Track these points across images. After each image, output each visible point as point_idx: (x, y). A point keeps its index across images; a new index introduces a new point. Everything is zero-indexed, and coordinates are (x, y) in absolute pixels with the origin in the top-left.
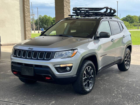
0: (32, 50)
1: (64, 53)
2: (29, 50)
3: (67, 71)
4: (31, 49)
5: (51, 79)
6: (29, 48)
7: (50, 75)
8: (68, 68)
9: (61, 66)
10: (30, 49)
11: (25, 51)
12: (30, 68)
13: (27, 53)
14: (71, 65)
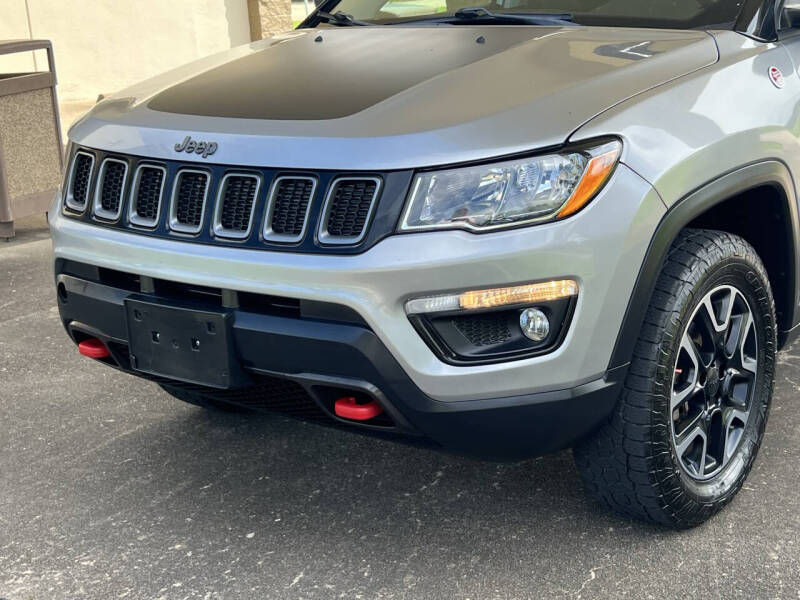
0: (210, 160)
1: (492, 176)
2: (184, 156)
3: (523, 347)
4: (201, 149)
5: (382, 417)
6: (180, 137)
7: (369, 387)
8: (536, 324)
9: (471, 301)
10: (190, 147)
11: (151, 171)
12: (202, 315)
13: (170, 190)
14: (566, 289)
